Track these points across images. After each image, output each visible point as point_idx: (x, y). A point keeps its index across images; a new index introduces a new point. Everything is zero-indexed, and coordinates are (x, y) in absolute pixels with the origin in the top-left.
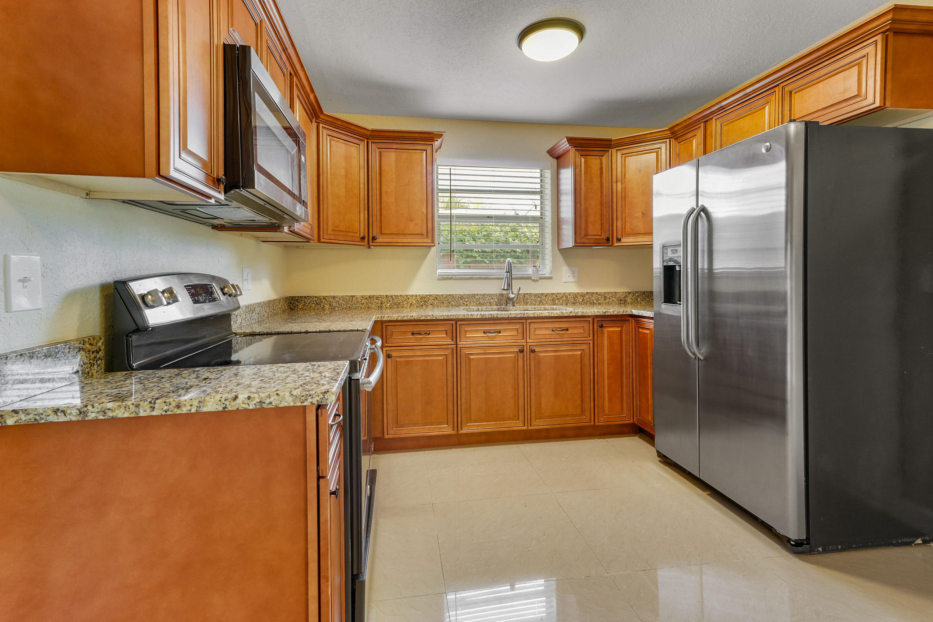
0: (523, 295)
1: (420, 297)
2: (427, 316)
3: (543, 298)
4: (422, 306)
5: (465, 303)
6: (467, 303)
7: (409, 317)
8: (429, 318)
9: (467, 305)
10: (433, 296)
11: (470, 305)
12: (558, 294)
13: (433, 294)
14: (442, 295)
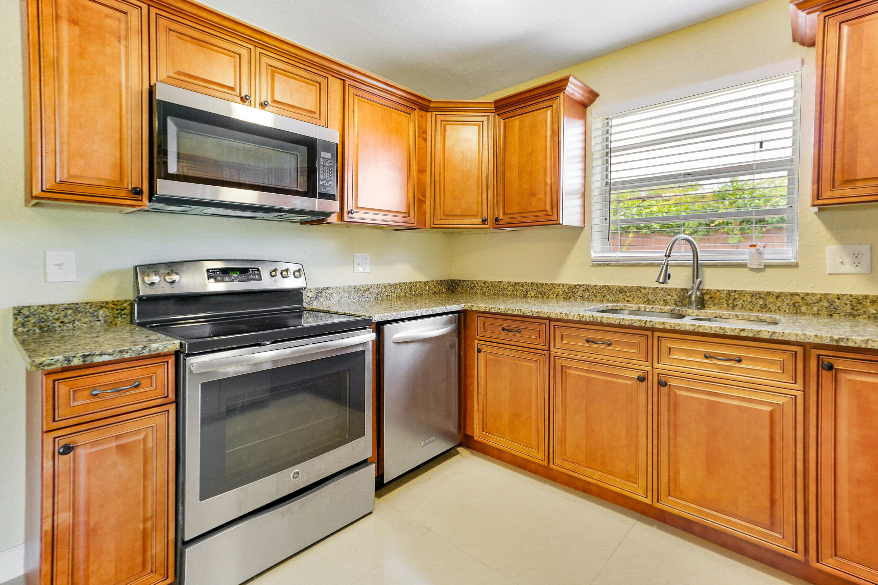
0: (726, 292)
1: (568, 287)
2: (514, 310)
3: (772, 299)
4: (570, 297)
5: (627, 299)
6: (629, 299)
7: (496, 309)
8: (516, 313)
9: (628, 301)
10: (583, 286)
11: (634, 302)
12: (807, 294)
13: (583, 284)
14: (594, 286)
